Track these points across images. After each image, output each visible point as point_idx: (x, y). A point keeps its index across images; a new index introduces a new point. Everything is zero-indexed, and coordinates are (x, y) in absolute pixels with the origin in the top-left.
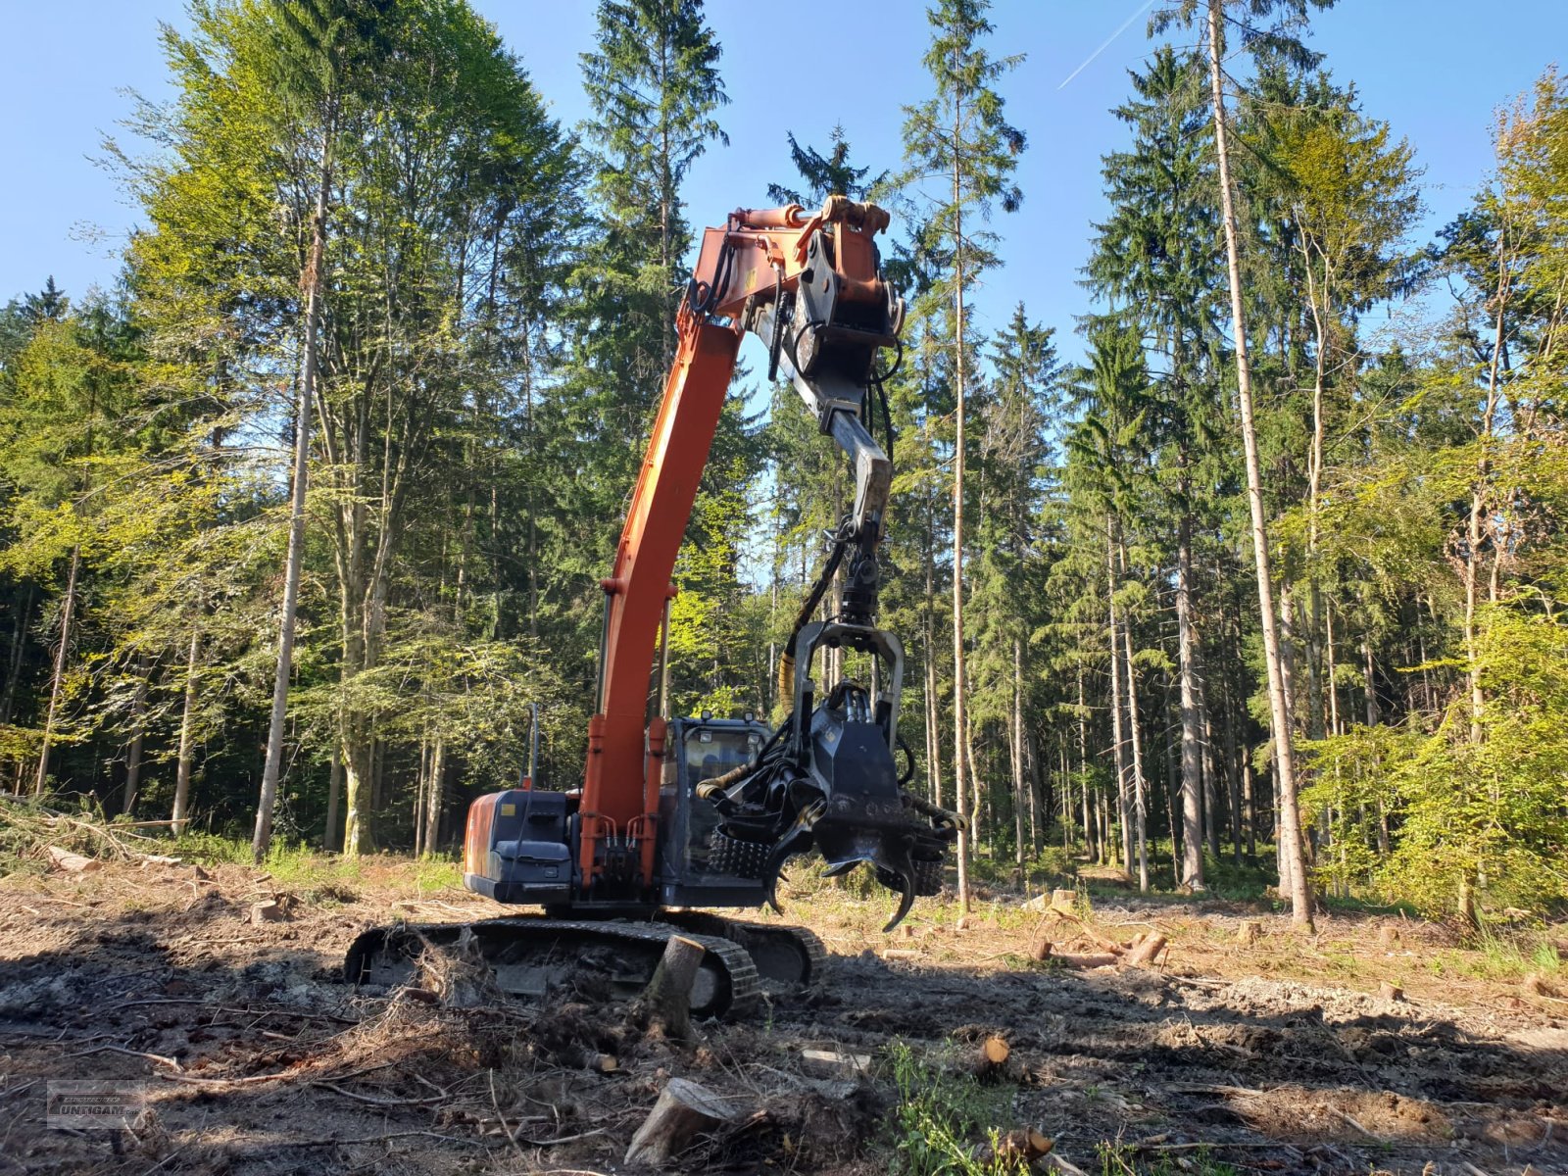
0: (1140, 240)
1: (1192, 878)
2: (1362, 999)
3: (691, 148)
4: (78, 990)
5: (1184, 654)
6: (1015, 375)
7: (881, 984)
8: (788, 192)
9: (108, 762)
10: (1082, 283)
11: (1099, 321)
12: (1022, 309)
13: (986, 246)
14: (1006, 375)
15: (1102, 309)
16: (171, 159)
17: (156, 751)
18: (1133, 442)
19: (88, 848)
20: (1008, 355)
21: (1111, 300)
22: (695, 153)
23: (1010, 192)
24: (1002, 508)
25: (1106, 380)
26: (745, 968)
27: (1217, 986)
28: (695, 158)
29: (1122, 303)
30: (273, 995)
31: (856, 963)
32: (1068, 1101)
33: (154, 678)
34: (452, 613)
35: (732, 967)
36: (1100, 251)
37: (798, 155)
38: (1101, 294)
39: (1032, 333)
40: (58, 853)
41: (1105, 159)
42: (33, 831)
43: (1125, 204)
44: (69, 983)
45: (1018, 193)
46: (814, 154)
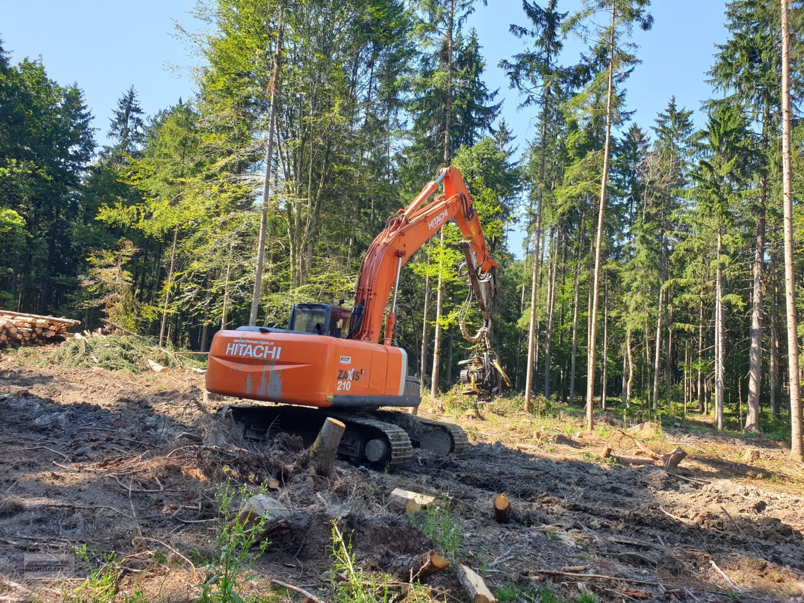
0: (744, 52)
1: (751, 425)
2: (797, 501)
3: (466, 9)
4: (70, 420)
5: (756, 299)
6: (667, 138)
7: (500, 461)
8: (520, 29)
9: (184, 324)
10: (708, 81)
11: (715, 103)
12: (674, 100)
13: (630, 52)
14: (662, 138)
15: (719, 96)
16: (214, 31)
17: (203, 321)
18: (731, 173)
19: (166, 362)
20: (664, 127)
21: (725, 90)
22: (469, 12)
23: (646, 18)
24: (656, 214)
25: (713, 138)
26: (403, 442)
27: (702, 483)
28: (469, 14)
29: (732, 91)
30: (148, 431)
31: (491, 448)
32: (533, 538)
33: (205, 285)
34: (346, 260)
35: (393, 440)
36: (720, 61)
37: (526, 6)
38: (719, 87)
39: (679, 114)
40: (152, 363)
41: (727, 5)
42: (143, 352)
43: (739, 31)
44: (68, 416)
45: (651, 18)
46: (537, 6)
